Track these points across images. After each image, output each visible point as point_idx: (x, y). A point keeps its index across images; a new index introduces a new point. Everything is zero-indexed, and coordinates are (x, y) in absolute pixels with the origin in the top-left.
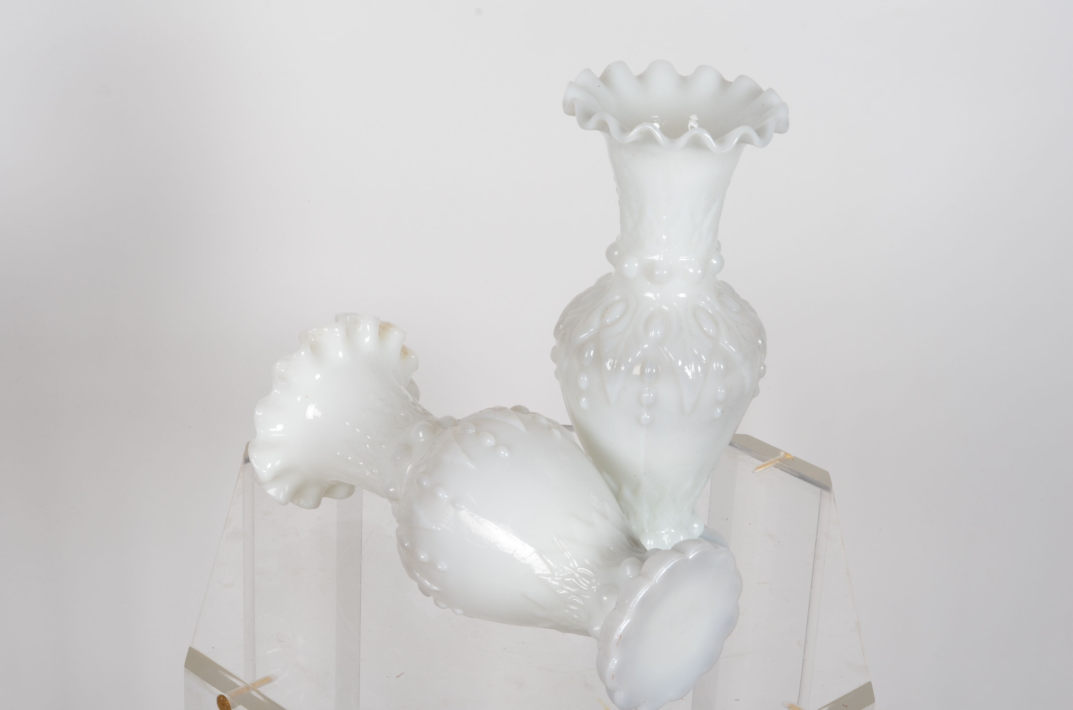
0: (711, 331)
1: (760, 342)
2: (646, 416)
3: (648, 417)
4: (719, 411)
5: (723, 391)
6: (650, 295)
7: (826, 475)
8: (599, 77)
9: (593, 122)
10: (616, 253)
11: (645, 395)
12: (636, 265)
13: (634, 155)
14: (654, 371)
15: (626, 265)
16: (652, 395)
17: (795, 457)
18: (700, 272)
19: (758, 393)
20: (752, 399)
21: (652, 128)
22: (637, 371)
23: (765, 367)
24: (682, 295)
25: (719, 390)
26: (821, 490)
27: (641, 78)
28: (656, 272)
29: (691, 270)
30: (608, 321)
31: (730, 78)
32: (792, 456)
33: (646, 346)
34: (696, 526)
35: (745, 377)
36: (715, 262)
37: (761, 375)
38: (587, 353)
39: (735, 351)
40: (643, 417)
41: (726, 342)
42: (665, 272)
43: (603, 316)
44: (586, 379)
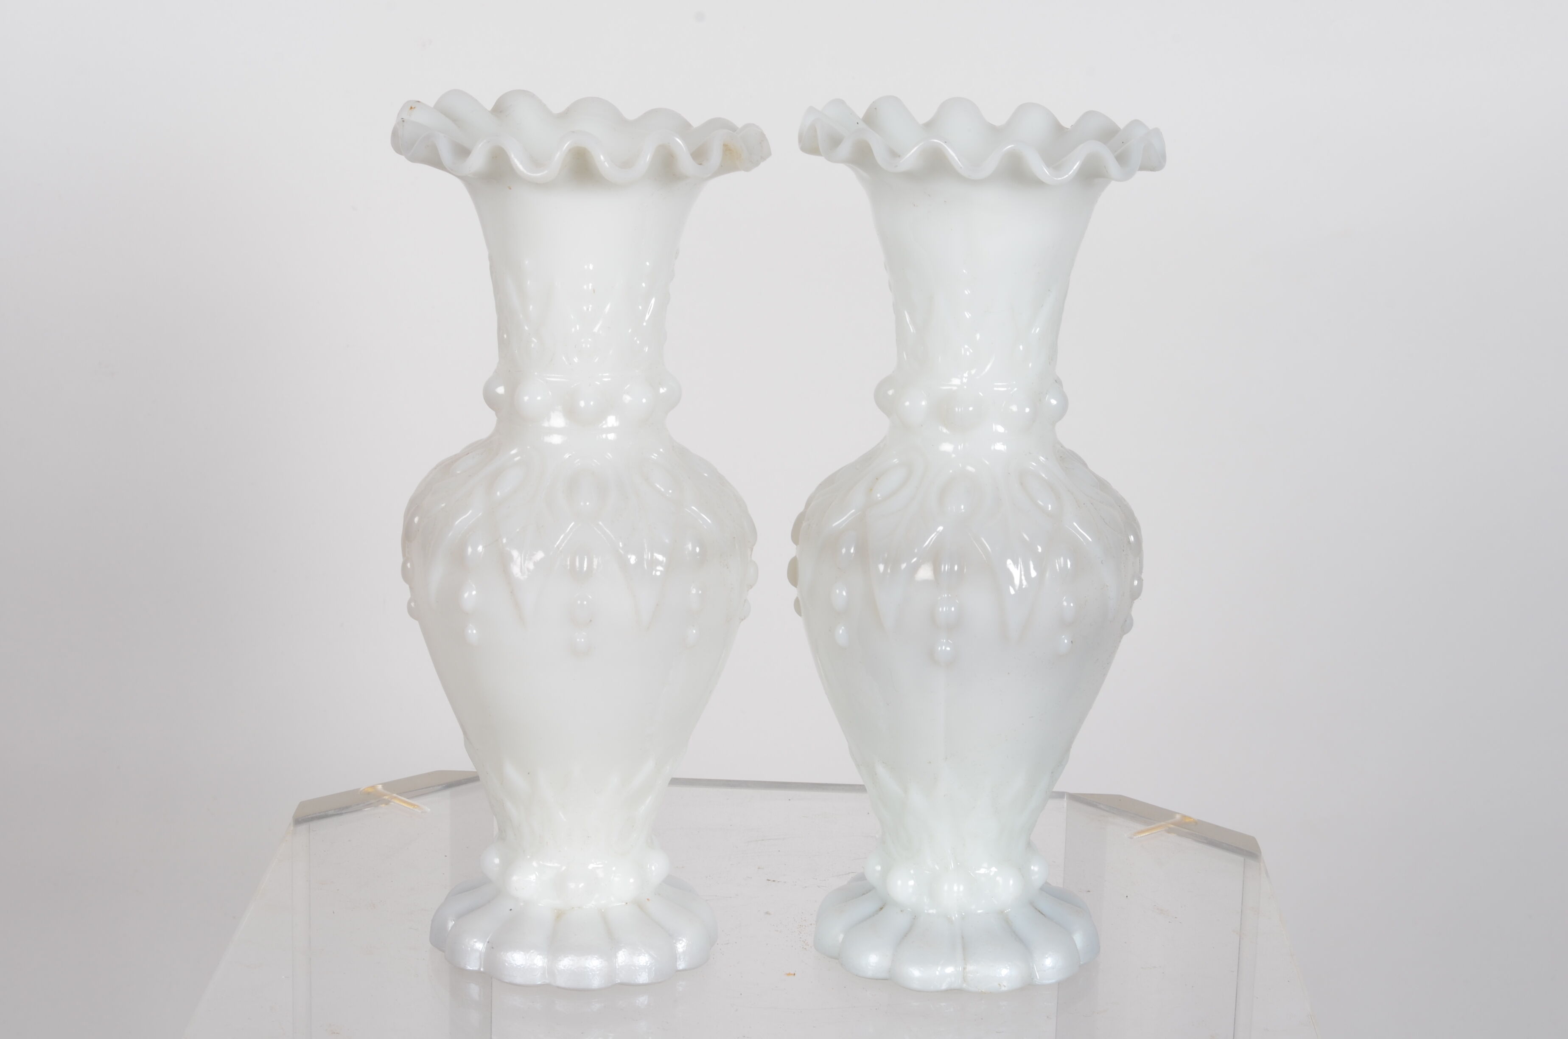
0: (1050, 506)
1: (1132, 538)
2: (945, 647)
3: (948, 649)
4: (1066, 641)
5: (1072, 605)
6: (947, 447)
7: (1252, 841)
8: (861, 116)
9: (840, 151)
10: (890, 392)
11: (943, 609)
12: (924, 403)
13: (914, 205)
14: (956, 568)
15: (907, 404)
16: (953, 609)
17: (1199, 820)
18: (1027, 410)
19: (1131, 625)
20: (1121, 637)
21: (942, 143)
22: (925, 573)
23: (1140, 580)
24: (1000, 448)
25: (1065, 604)
26: (1245, 860)
27: (928, 126)
28: (957, 409)
29: (1014, 408)
30: (879, 495)
31: (1067, 120)
32: (1194, 819)
33: (940, 528)
34: (1035, 868)
35: (1107, 586)
36: (1054, 402)
37: (1136, 594)
38: (844, 551)
39: (1090, 540)
40: (939, 648)
41: (1075, 524)
42: (971, 409)
43: (871, 490)
44: (844, 593)
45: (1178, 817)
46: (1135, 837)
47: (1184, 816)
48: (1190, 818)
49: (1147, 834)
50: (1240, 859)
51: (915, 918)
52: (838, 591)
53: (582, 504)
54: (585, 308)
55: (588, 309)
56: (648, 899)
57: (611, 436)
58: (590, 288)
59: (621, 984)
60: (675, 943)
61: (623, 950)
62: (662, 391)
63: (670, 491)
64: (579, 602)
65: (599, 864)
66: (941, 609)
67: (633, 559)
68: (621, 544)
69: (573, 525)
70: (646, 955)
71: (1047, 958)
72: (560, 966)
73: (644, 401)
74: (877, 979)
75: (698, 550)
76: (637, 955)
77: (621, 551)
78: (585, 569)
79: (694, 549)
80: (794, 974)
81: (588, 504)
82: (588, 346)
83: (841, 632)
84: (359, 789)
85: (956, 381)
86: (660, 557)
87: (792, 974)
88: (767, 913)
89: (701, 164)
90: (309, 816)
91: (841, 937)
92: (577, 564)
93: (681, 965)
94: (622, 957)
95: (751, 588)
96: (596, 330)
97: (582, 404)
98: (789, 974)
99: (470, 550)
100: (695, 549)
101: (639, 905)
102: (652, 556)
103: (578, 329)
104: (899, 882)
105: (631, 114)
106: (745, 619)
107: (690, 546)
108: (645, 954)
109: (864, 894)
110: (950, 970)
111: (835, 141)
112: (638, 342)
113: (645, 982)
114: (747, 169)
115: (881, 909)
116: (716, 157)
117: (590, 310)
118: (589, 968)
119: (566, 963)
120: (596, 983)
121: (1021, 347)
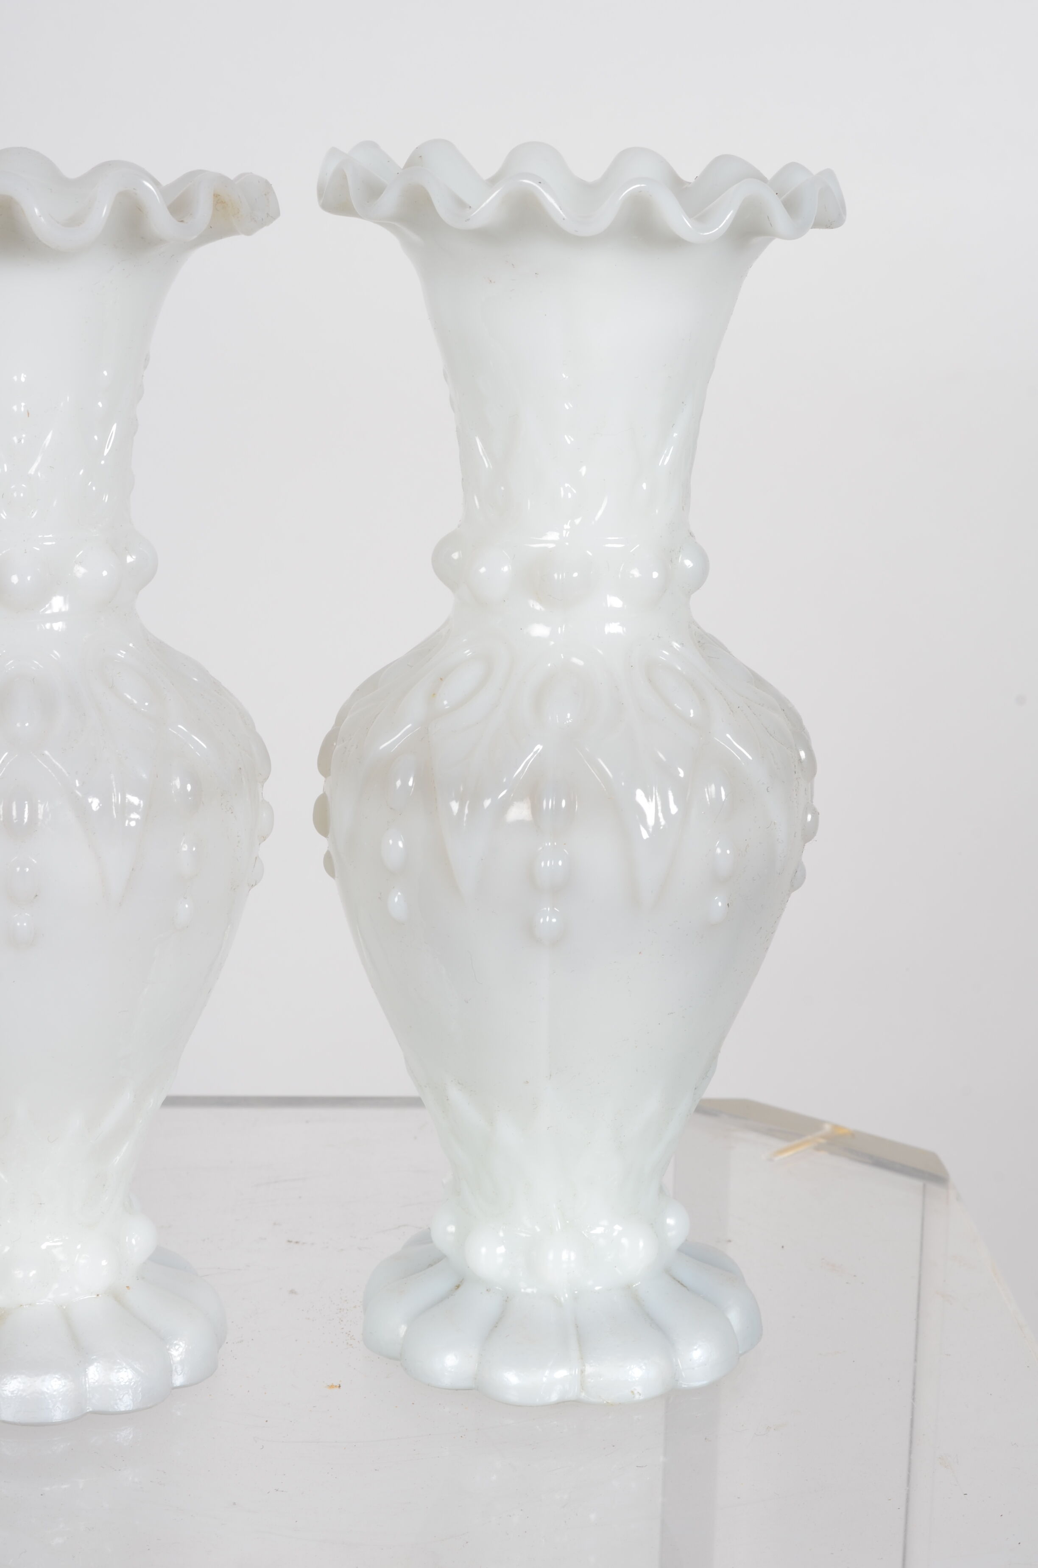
0: (692, 712)
1: (803, 754)
3: (554, 920)
4: (720, 904)
5: (728, 852)
6: (541, 631)
7: (933, 1157)
10: (456, 556)
11: (546, 864)
12: (506, 569)
14: (563, 804)
15: (482, 571)
16: (560, 863)
17: (856, 1131)
18: (655, 575)
19: (804, 877)
20: (789, 895)
22: (519, 812)
23: (815, 814)
24: (613, 629)
25: (719, 851)
26: (924, 1186)
28: (556, 576)
29: (636, 573)
30: (445, 702)
32: (849, 1130)
33: (539, 748)
34: (670, 1221)
35: (775, 823)
36: (688, 563)
37: (809, 833)
38: (398, 783)
39: (750, 758)
40: (542, 920)
41: (728, 736)
42: (575, 575)
43: (434, 694)
44: (401, 844)
46: (775, 1160)
47: (836, 1127)
48: (843, 1128)
49: (790, 1154)
51: (507, 1300)
52: (391, 842)
53: (18, 725)
54: (15, 439)
55: (20, 441)
56: (127, 1287)
57: (58, 626)
58: (22, 409)
59: (94, 1413)
60: (169, 1349)
61: (96, 1364)
62: (130, 559)
63: (147, 704)
64: (18, 869)
65: (56, 1242)
66: (543, 864)
67: (95, 804)
68: (77, 782)
69: (7, 755)
70: (129, 1370)
71: (696, 1349)
72: (5, 1392)
73: (105, 573)
74: (457, 1390)
75: (189, 787)
76: (116, 1371)
77: (78, 793)
78: (26, 820)
79: (184, 786)
80: (340, 1386)
81: (27, 725)
82: (22, 495)
83: (396, 899)
85: (553, 536)
86: (135, 800)
87: (336, 1386)
88: (292, 1292)
89: (182, 221)
91: (403, 1329)
92: (14, 813)
93: (178, 1380)
94: (94, 1373)
95: (265, 840)
96: (32, 471)
97: (15, 579)
98: (332, 1386)
100: (186, 787)
101: (116, 1296)
102: (124, 798)
103: (6, 470)
104: (483, 1250)
105: (72, 170)
106: (256, 885)
107: (177, 783)
108: (127, 1369)
109: (431, 1265)
110: (561, 1373)
111: (374, 191)
112: (94, 488)
113: (127, 1409)
114: (249, 232)
115: (458, 1287)
116: (203, 211)
117: (23, 441)
118: (47, 1393)
120: (58, 1415)
121: (644, 486)
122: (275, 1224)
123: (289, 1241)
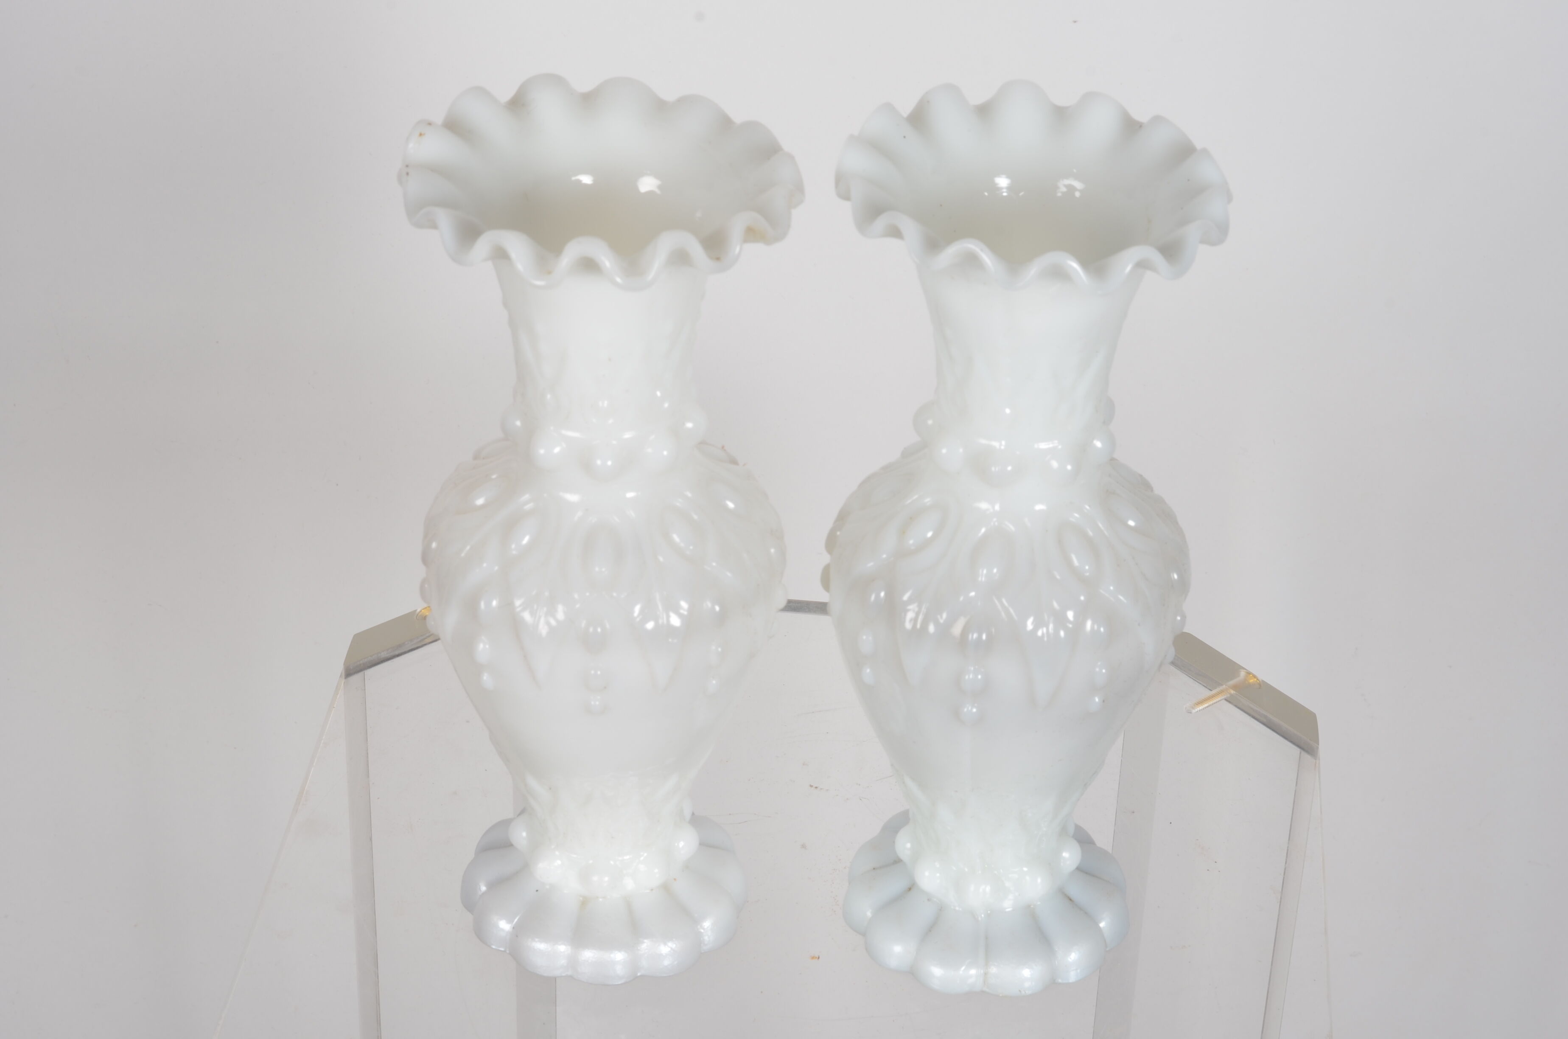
0: (1087, 567)
2: (971, 709)
3: (974, 710)
4: (1097, 700)
5: (1104, 671)
6: (983, 505)
7: (1313, 721)
8: (905, 115)
9: (881, 223)
11: (969, 677)
12: (961, 450)
14: (984, 637)
15: (944, 451)
16: (980, 677)
17: (1263, 681)
18: (1069, 467)
21: (977, 249)
24: (1039, 507)
26: (1300, 753)
27: (984, 111)
28: (995, 467)
29: (1055, 465)
30: (911, 542)
31: (1140, 115)
32: (1258, 679)
33: (973, 594)
36: (1098, 444)
38: (874, 594)
39: (1127, 603)
40: (965, 708)
41: (1111, 586)
42: (1009, 468)
43: (904, 531)
44: (871, 640)
45: (1243, 674)
46: (1194, 711)
47: (1248, 674)
48: (1255, 676)
49: (1206, 705)
50: (1296, 751)
51: (941, 909)
52: (865, 637)
53: (597, 569)
56: (675, 879)
60: (700, 925)
61: (647, 939)
64: (593, 672)
66: (967, 676)
68: (637, 609)
70: (672, 942)
71: (1073, 952)
72: (582, 957)
73: (665, 453)
74: (899, 972)
75: (717, 608)
76: (662, 944)
78: (599, 636)
79: (714, 610)
80: (819, 958)
83: (868, 671)
84: (416, 611)
86: (677, 622)
87: (816, 957)
89: (718, 259)
90: (361, 662)
91: (869, 914)
94: (645, 947)
97: (599, 463)
98: (813, 958)
99: (482, 605)
101: (666, 888)
102: (669, 620)
104: (927, 874)
107: (709, 605)
108: (670, 942)
109: (889, 866)
115: (907, 892)
117: (606, 375)
118: (613, 961)
119: (588, 955)
122: (804, 764)
123: (811, 786)
